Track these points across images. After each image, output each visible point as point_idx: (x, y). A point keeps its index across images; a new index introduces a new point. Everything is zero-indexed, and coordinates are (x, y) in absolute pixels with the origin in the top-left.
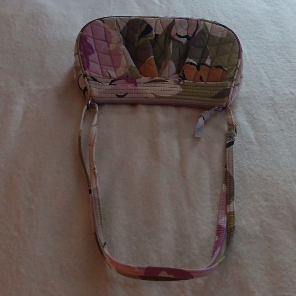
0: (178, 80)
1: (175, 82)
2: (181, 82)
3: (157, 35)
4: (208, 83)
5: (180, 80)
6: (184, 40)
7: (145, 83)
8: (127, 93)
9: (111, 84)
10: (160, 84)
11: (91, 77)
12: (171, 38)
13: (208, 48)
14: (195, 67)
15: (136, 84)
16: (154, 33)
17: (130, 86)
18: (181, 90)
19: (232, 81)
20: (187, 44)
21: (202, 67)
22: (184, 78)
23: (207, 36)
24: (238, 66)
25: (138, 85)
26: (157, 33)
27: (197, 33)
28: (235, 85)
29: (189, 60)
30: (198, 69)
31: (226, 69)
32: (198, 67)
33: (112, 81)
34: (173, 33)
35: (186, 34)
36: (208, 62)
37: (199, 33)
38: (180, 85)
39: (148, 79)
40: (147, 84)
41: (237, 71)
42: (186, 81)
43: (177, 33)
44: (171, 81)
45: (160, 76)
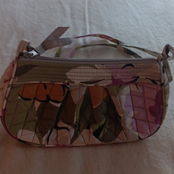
0: (70, 84)
1: (73, 82)
2: (66, 82)
3: (88, 128)
4: (38, 82)
5: (68, 84)
6: (61, 124)
7: (104, 80)
8: (122, 68)
9: (138, 77)
10: (89, 79)
11: (157, 83)
12: (74, 127)
13: (37, 118)
14: (52, 98)
15: (113, 79)
16: (91, 130)
17: (118, 76)
18: (68, 74)
19: (12, 84)
20: (57, 121)
21: (45, 98)
22: (64, 86)
23: (38, 130)
24: (5, 102)
25: (111, 78)
26: (88, 130)
27: (49, 132)
28: (9, 80)
29: (59, 105)
30: (48, 97)
31: (19, 97)
33: (136, 80)
34: (73, 132)
35: (59, 131)
36: (37, 104)
37: (47, 132)
38: (68, 79)
39: (101, 84)
40: (103, 78)
41: (7, 96)
42: (62, 83)
43: (68, 132)
44: (77, 82)
45: (88, 87)
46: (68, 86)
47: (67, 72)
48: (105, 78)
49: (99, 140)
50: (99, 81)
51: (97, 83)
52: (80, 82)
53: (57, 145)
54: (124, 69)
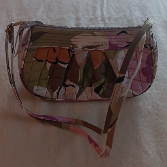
0: (74, 48)
1: (77, 47)
2: (71, 46)
3: (91, 86)
4: (49, 46)
5: (73, 49)
6: (68, 82)
7: (102, 45)
8: (117, 35)
9: (130, 43)
10: (90, 44)
11: (147, 47)
12: (79, 84)
13: (49, 77)
14: (60, 60)
15: (110, 44)
16: (93, 87)
17: (114, 42)
18: (72, 40)
19: (28, 48)
20: (65, 80)
21: (54, 61)
22: (69, 50)
23: (49, 86)
24: (23, 62)
25: (108, 43)
26: (90, 88)
27: (59, 88)
28: (26, 44)
29: (66, 66)
31: (34, 59)
32: (57, 60)
33: (129, 45)
34: (78, 89)
35: (67, 88)
36: (49, 65)
37: (57, 89)
38: (72, 44)
39: (100, 49)
40: (101, 44)
41: (24, 58)
42: (68, 48)
43: (74, 88)
44: (80, 47)
45: (89, 51)
46: (73, 50)
47: (71, 38)
48: (103, 43)
49: (100, 95)
50: (99, 46)
51: (97, 48)
52: (83, 47)
53: (65, 99)
54: (118, 36)
